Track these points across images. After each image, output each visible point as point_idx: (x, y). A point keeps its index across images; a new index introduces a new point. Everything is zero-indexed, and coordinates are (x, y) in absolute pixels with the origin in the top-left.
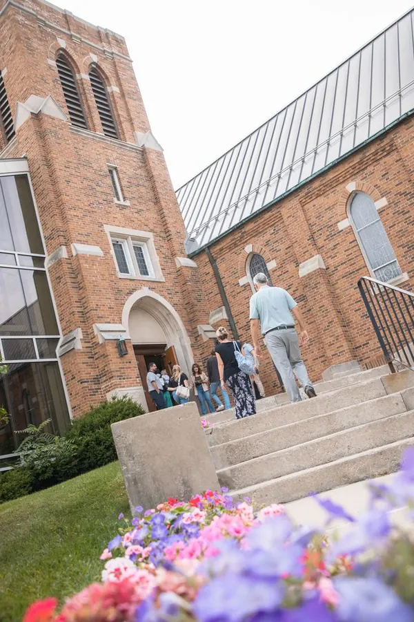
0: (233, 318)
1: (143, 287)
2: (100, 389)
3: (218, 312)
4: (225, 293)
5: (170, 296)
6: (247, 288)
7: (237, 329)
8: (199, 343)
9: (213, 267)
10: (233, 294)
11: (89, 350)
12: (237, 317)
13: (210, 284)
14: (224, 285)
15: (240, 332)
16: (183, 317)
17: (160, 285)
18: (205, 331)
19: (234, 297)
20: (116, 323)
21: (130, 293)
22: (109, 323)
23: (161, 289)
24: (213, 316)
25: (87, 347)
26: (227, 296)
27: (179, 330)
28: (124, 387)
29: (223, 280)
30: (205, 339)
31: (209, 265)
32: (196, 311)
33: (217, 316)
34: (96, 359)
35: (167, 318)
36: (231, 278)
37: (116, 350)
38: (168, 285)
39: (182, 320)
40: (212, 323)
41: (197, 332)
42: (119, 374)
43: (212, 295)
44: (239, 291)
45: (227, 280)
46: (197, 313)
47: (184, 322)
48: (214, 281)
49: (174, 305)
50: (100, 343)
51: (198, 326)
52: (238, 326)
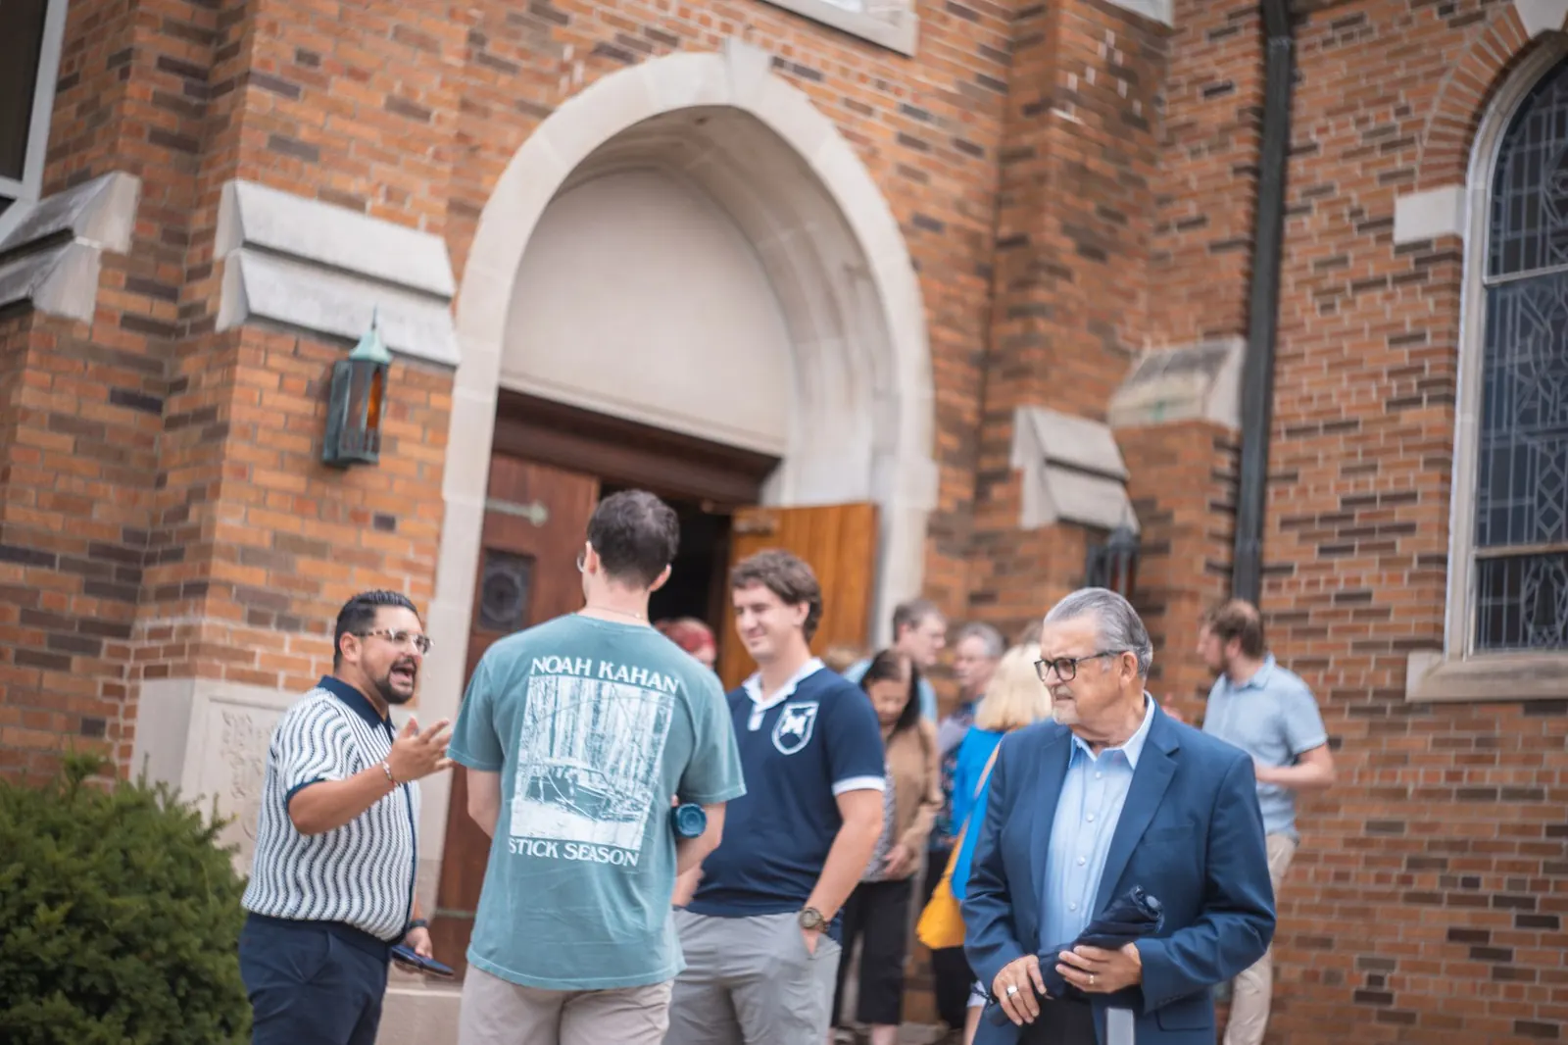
0: (1267, 433)
1: (735, 43)
2: (123, 631)
3: (1187, 364)
4: (1278, 255)
5: (910, 156)
6: (1435, 275)
7: (1273, 519)
8: (983, 524)
9: (1265, 54)
10: (1332, 278)
11: (136, 343)
12: (1301, 446)
13: (1211, 162)
14: (1295, 195)
15: (1279, 547)
16: (947, 321)
17: (866, 61)
18: (1053, 463)
19: (1327, 299)
20: (409, 222)
21: (621, 54)
22: (354, 204)
23: (865, 93)
24: (1147, 373)
25: (131, 322)
26: (1289, 279)
27: (886, 397)
28: (265, 680)
29: (1298, 166)
30: (1033, 516)
31: (1249, 34)
32: (1042, 310)
33: (1173, 386)
34: (173, 423)
35: (842, 293)
36: (1356, 167)
37: (306, 407)
38: (932, 80)
39: (933, 341)
40: (1124, 420)
41: (1004, 447)
42: (258, 578)
43: (1200, 237)
44: (1372, 271)
45: (1321, 175)
46: (1043, 326)
47: (937, 349)
48: (1243, 149)
49: (917, 226)
50: (222, 323)
51: (1021, 417)
52: (1282, 503)
